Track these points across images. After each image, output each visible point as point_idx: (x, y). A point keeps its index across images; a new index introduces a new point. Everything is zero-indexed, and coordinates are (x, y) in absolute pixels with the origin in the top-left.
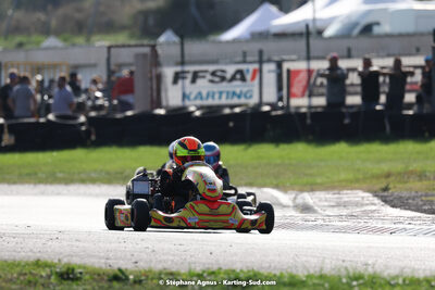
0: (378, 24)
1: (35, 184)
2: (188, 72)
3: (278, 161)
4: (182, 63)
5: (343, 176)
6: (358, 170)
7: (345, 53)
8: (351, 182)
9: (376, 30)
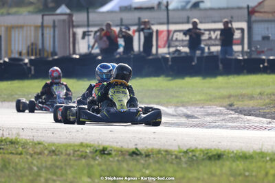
0: (203, 2)
1: (2, 102)
2: (92, 31)
3: (154, 88)
4: (88, 26)
5: (198, 97)
6: (206, 94)
7: (186, 20)
8: (207, 101)
9: (202, 6)
